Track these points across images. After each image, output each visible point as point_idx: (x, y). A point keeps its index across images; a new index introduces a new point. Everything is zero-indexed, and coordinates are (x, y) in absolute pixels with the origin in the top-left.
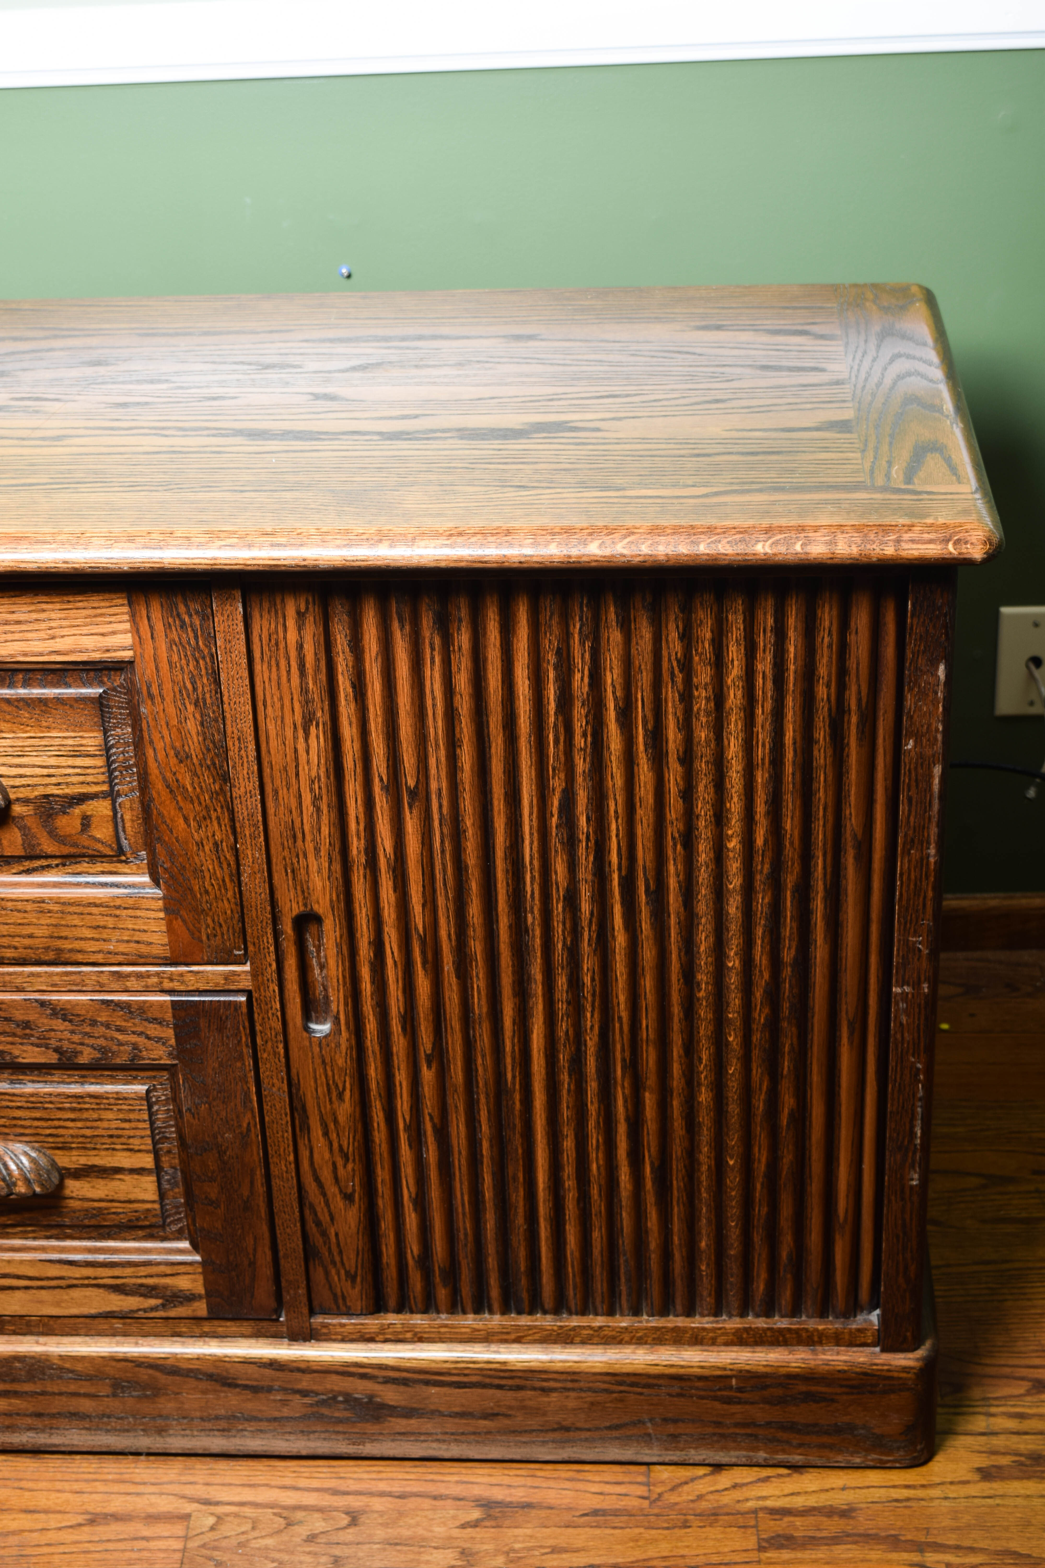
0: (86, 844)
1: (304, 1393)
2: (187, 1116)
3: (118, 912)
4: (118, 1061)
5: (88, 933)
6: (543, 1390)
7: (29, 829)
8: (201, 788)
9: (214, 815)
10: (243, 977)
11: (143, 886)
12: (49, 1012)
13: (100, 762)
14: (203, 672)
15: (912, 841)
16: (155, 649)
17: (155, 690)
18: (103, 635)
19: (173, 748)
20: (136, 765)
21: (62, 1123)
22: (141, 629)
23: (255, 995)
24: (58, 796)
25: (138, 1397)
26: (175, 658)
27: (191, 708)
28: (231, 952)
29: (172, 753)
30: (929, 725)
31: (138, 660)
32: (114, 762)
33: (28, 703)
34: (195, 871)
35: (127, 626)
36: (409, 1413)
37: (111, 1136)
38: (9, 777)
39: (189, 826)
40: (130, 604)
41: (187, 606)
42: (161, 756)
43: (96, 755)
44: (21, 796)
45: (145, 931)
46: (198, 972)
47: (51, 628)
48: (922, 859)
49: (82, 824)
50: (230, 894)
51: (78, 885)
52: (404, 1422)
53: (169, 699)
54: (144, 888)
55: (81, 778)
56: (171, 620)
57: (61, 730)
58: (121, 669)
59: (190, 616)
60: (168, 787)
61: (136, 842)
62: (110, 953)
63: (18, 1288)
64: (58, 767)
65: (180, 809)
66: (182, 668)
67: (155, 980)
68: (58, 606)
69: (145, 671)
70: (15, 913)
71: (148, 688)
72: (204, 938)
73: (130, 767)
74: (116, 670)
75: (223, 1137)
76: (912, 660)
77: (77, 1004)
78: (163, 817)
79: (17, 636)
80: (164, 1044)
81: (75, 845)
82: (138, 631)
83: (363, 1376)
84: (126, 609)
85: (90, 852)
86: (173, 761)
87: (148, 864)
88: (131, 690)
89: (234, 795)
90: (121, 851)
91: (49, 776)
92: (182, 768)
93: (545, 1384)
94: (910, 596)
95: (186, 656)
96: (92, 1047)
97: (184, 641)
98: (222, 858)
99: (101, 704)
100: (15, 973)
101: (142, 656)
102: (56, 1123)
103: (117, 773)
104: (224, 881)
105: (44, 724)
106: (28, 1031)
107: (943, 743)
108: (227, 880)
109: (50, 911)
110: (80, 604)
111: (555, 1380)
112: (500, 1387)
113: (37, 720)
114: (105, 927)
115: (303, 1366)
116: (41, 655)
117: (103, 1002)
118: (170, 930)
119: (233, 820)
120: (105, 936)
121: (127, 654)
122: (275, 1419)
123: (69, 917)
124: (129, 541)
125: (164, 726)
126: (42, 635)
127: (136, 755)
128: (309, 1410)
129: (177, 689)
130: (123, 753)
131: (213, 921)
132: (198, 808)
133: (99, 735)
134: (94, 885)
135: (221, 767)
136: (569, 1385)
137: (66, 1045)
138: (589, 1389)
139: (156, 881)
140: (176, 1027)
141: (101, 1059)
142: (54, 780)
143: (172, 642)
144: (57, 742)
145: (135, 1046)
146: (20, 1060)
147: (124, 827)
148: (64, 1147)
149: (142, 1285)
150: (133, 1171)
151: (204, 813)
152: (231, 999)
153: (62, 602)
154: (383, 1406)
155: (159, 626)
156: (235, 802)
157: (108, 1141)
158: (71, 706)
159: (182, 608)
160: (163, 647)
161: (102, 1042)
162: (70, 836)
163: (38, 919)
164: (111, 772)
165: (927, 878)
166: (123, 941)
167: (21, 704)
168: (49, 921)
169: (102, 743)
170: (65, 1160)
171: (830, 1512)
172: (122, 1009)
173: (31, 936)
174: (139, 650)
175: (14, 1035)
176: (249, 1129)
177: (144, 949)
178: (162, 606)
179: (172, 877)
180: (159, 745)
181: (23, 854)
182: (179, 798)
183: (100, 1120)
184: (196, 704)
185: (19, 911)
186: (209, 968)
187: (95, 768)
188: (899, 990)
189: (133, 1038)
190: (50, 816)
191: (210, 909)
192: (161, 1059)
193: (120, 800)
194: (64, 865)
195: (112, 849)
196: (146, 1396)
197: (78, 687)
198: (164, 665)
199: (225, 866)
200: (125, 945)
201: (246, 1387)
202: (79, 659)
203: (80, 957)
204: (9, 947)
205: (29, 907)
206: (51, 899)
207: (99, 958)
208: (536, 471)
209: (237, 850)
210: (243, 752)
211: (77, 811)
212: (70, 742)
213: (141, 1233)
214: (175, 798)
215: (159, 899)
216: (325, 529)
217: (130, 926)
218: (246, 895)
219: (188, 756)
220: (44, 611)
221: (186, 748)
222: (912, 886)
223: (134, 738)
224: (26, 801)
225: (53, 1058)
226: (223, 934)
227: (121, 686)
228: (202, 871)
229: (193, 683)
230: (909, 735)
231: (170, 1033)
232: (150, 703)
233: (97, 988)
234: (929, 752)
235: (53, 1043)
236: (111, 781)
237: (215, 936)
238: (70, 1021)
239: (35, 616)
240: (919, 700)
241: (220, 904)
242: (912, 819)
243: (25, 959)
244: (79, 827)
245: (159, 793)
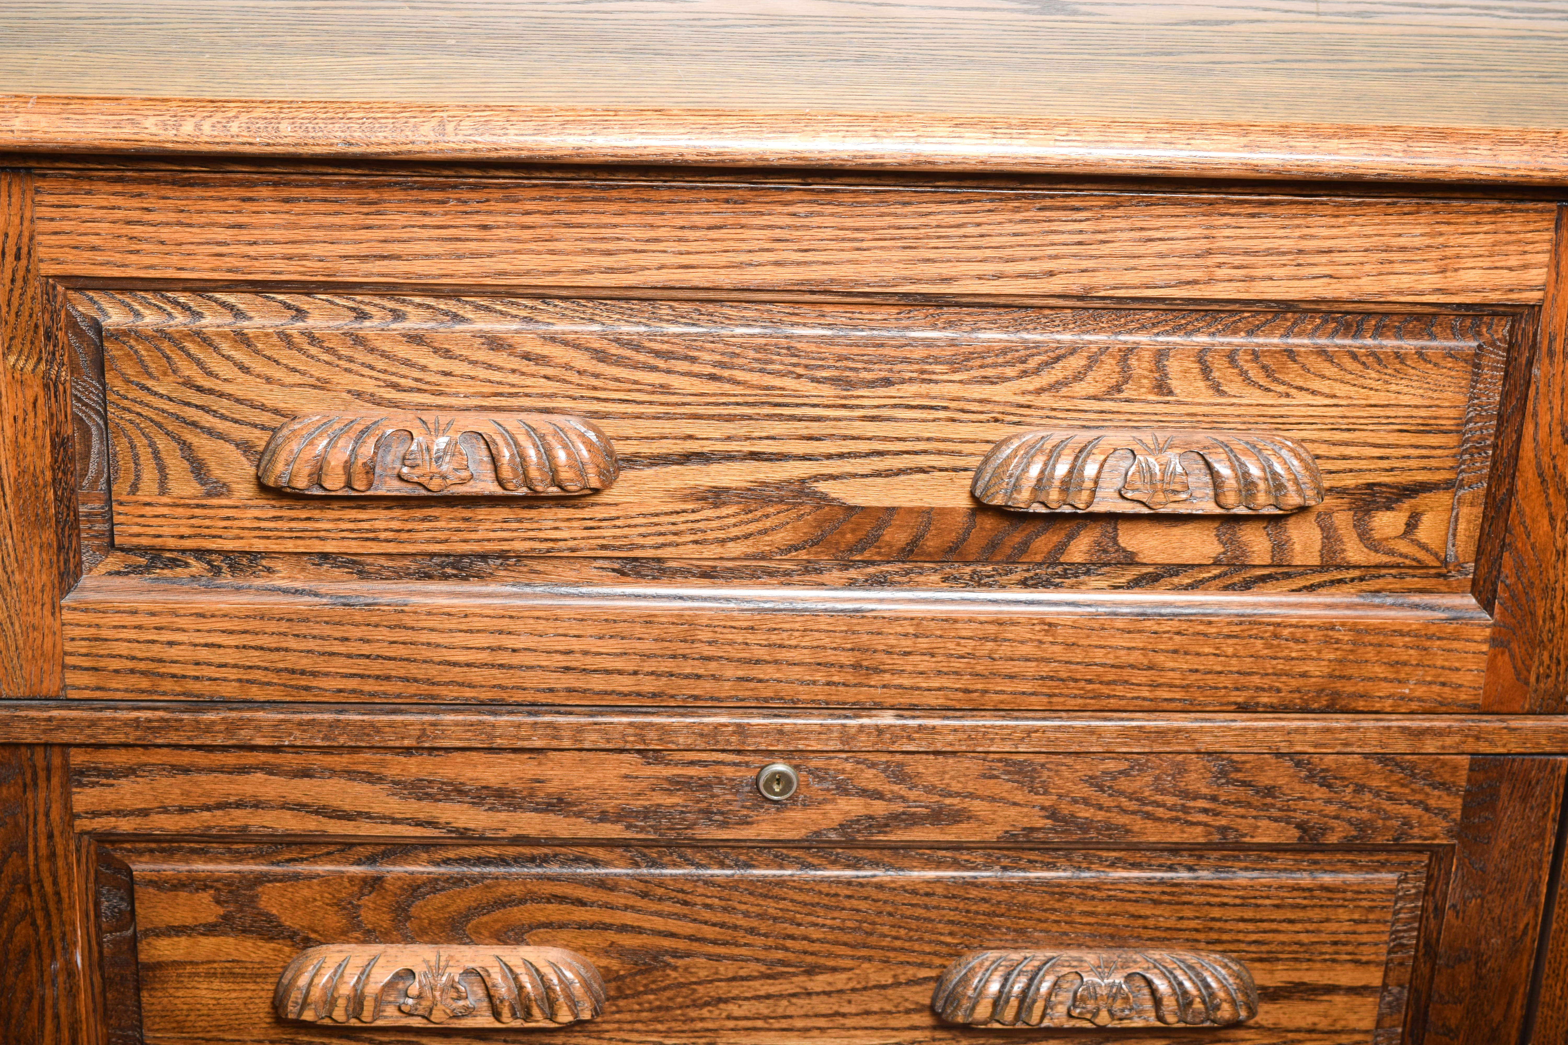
0: (1404, 550)
3: (1428, 644)
4: (1378, 841)
5: (1381, 672)
7: (1335, 529)
11: (1465, 610)
12: (1304, 774)
13: (1452, 440)
17: (1559, 345)
18: (1511, 269)
19: (1562, 423)
21: (1275, 926)
24: (1386, 485)
29: (1558, 430)
31: (1547, 304)
32: (1468, 441)
33: (1378, 358)
34: (1545, 589)
35: (1545, 258)
37: (1336, 943)
39: (1553, 528)
42: (1543, 434)
43: (1451, 432)
45: (1457, 670)
46: (1515, 727)
47: (1444, 258)
49: (1408, 525)
54: (1467, 612)
55: (1423, 463)
58: (1515, 316)
60: (1540, 476)
61: (1465, 550)
62: (1402, 698)
64: (1397, 446)
65: (1549, 505)
69: (1554, 319)
70: (1291, 644)
71: (1550, 342)
72: (1532, 679)
73: (1484, 449)
74: (1503, 315)
75: (1487, 943)
78: (1522, 516)
79: (1396, 268)
80: (1445, 818)
81: (1389, 552)
82: (1557, 265)
85: (1410, 561)
86: (1557, 441)
87: (1475, 581)
88: (1521, 343)
90: (1444, 561)
91: (1381, 458)
92: (1566, 451)
96: (1349, 822)
99: (1473, 362)
101: (1554, 298)
103: (1467, 457)
109: (1338, 642)
113: (1386, 381)
114: (1405, 664)
118: (1492, 668)
120: (1403, 675)
121: (1536, 295)
123: (1362, 650)
125: (1558, 394)
126: (1430, 267)
127: (1498, 433)
130: (1481, 429)
131: (1551, 657)
133: (1464, 404)
134: (1400, 607)
137: (1314, 819)
139: (1485, 604)
140: (1467, 796)
141: (1356, 838)
142: (1386, 464)
145: (1407, 821)
146: (1248, 839)
147: (1455, 530)
150: (1350, 991)
157: (1331, 950)
158: (1435, 365)
161: (1364, 815)
162: (1386, 540)
163: (1319, 652)
164: (1460, 455)
166: (1424, 683)
167: (1370, 359)
168: (1333, 656)
169: (1462, 414)
170: (1264, 975)
172: (1401, 773)
173: (1303, 675)
174: (1552, 290)
175: (1250, 806)
176: (1524, 933)
177: (1447, 693)
179: (1513, 597)
180: (1544, 419)
181: (1317, 563)
182: (1551, 491)
183: (1327, 921)
185: (1297, 641)
187: (1444, 448)
189: (1407, 810)
190: (1368, 512)
191: (1551, 641)
192: (1435, 837)
193: (1461, 493)
194: (1363, 579)
195: (1435, 558)
197: (1448, 338)
200: (1426, 688)
203: (1362, 702)
204: (1270, 689)
205: (1312, 634)
206: (1342, 624)
207: (1388, 704)
211: (1406, 506)
212: (1422, 413)
214: (1545, 490)
215: (1488, 626)
217: (1438, 663)
220: (1441, 234)
223: (1502, 411)
226: (1558, 674)
227: (1504, 339)
231: (1457, 804)
232: (1547, 361)
235: (1299, 816)
236: (1457, 467)
237: (1548, 677)
238: (1329, 786)
239: (1427, 241)
243: (1289, 703)
244: (1402, 528)
245: (1526, 485)
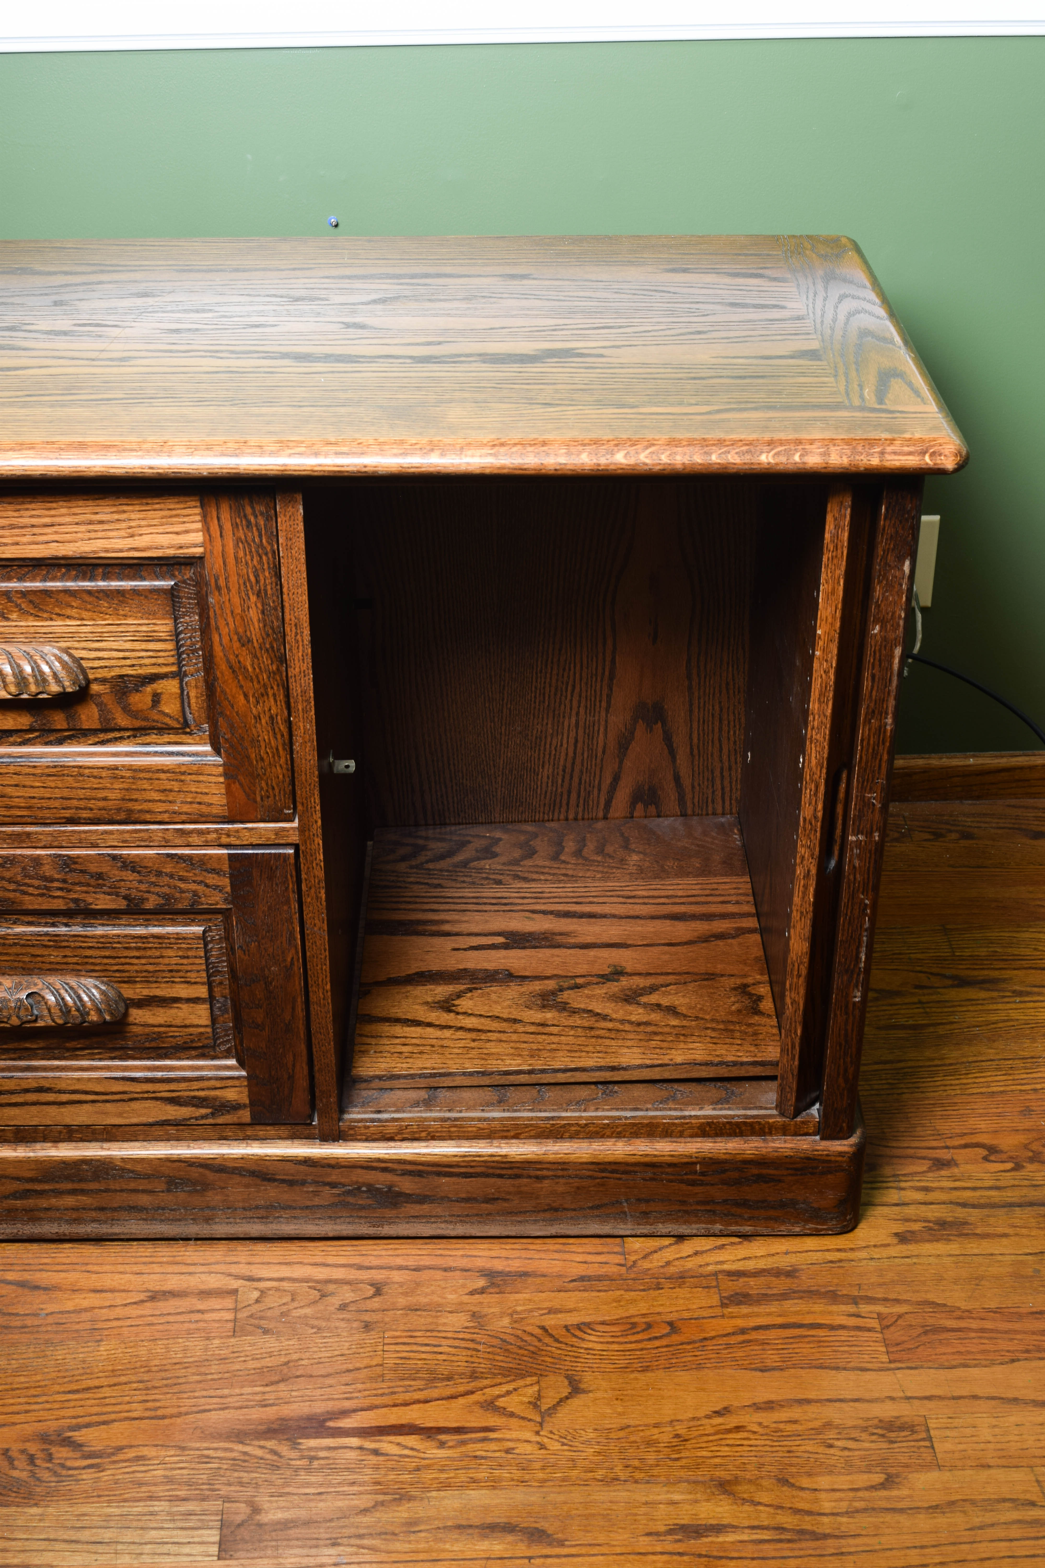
0: (156, 718)
1: (333, 1185)
2: (239, 953)
3: (183, 777)
4: (180, 906)
5: (156, 796)
6: (537, 1177)
7: (106, 705)
8: (260, 668)
9: (270, 692)
10: (291, 832)
11: (205, 754)
12: (120, 864)
13: (170, 646)
14: (266, 566)
15: (873, 712)
16: (223, 546)
17: (222, 582)
18: (177, 533)
19: (237, 633)
20: (202, 649)
21: (128, 960)
22: (212, 529)
23: (302, 848)
24: (132, 676)
25: (189, 1192)
26: (241, 554)
27: (253, 598)
28: (282, 811)
29: (235, 638)
30: (894, 613)
31: (208, 556)
32: (182, 646)
33: (107, 594)
34: (252, 741)
35: (199, 525)
36: (422, 1199)
37: (171, 971)
38: (89, 659)
39: (248, 702)
40: (202, 506)
41: (253, 508)
42: (225, 640)
43: (167, 640)
44: (99, 676)
45: (206, 794)
46: (252, 829)
47: (130, 528)
48: (880, 727)
49: (153, 701)
50: (282, 761)
51: (148, 754)
52: (418, 1207)
53: (234, 591)
54: (206, 756)
55: (153, 661)
56: (238, 520)
57: (136, 618)
58: (191, 564)
59: (256, 517)
60: (231, 667)
61: (199, 716)
62: (175, 813)
63: (86, 1102)
64: (133, 650)
65: (241, 687)
66: (247, 563)
67: (215, 836)
68: (137, 508)
69: (214, 565)
70: (92, 779)
71: (216, 581)
72: (258, 799)
73: (196, 650)
74: (186, 564)
75: (269, 970)
76: (882, 557)
77: (145, 857)
78: (226, 694)
79: (100, 535)
80: (220, 891)
81: (146, 719)
82: (208, 530)
83: (385, 1170)
84: (198, 510)
85: (159, 725)
86: (236, 645)
87: (210, 736)
88: (200, 583)
89: (290, 674)
90: (186, 724)
91: (124, 658)
92: (244, 652)
93: (539, 1173)
94: (884, 501)
95: (251, 552)
96: (157, 894)
97: (250, 539)
98: (277, 730)
99: (173, 595)
100: (90, 831)
101: (211, 552)
102: (123, 960)
103: (184, 656)
104: (277, 749)
105: (121, 612)
106: (100, 882)
107: (905, 628)
108: (280, 748)
109: (122, 777)
110: (157, 506)
111: (548, 1169)
112: (501, 1176)
113: (115, 609)
114: (171, 791)
115: (333, 1162)
116: (121, 551)
117: (168, 855)
118: (229, 792)
119: (287, 696)
120: (171, 798)
121: (200, 550)
122: (307, 1207)
123: (140, 782)
124: (208, 449)
125: (229, 614)
126: (123, 533)
127: (202, 640)
128: (336, 1200)
129: (241, 582)
130: (190, 638)
131: (267, 784)
132: (256, 686)
133: (170, 622)
134: (162, 754)
135: (279, 650)
136: (560, 1173)
137: (134, 893)
138: (576, 1176)
139: (217, 751)
140: (232, 877)
141: (164, 905)
142: (128, 662)
143: (238, 540)
144: (132, 628)
145: (195, 893)
146: (93, 907)
147: (189, 703)
148: (130, 981)
149: (194, 1097)
150: (189, 1000)
151: (262, 690)
152: (281, 851)
153: (142, 504)
154: (400, 1194)
155: (227, 526)
156: (290, 680)
157: (169, 975)
158: (146, 597)
159: (248, 510)
160: (230, 544)
161: (166, 890)
162: (142, 711)
163: (112, 784)
164: (179, 655)
165: (883, 743)
166: (186, 803)
167: (101, 594)
168: (121, 786)
169: (173, 629)
170: (128, 992)
171: (778, 1273)
172: (185, 861)
173: (105, 799)
174: (209, 547)
175: (88, 885)
176: (292, 963)
177: (204, 809)
178: (231, 508)
179: (232, 746)
180: (225, 631)
181: (99, 727)
182: (240, 678)
183: (162, 957)
184: (258, 595)
185: (95, 777)
186: (262, 825)
187: (165, 651)
188: (854, 838)
189: (193, 887)
190: (124, 693)
191: (265, 774)
192: (217, 904)
193: (187, 679)
194: (135, 737)
195: (179, 722)
196: (196, 1191)
197: (152, 580)
198: (231, 560)
199: (279, 736)
200: (188, 806)
201: (283, 1181)
202: (154, 555)
203: (148, 817)
204: (85, 809)
205: (104, 774)
206: (123, 766)
207: (166, 817)
208: (557, 391)
209: (290, 722)
210: (299, 637)
211: (149, 689)
212: (144, 628)
213: (193, 1053)
214: (237, 677)
215: (220, 766)
216: (382, 440)
217: (193, 790)
218: (297, 761)
219: (250, 641)
220: (124, 512)
221: (248, 633)
222: (871, 750)
223: (201, 626)
224: (103, 681)
225: (122, 904)
226: (275, 796)
227: (191, 579)
228: (258, 741)
229: (257, 577)
230: (876, 622)
231: (225, 882)
232: (217, 594)
233: (163, 843)
234: (892, 636)
235: (123, 891)
236: (179, 663)
237: (268, 797)
238: (139, 872)
239: (116, 516)
240: (886, 591)
241: (274, 770)
242: (874, 693)
243: (99, 819)
244: (150, 703)
245: (222, 673)
